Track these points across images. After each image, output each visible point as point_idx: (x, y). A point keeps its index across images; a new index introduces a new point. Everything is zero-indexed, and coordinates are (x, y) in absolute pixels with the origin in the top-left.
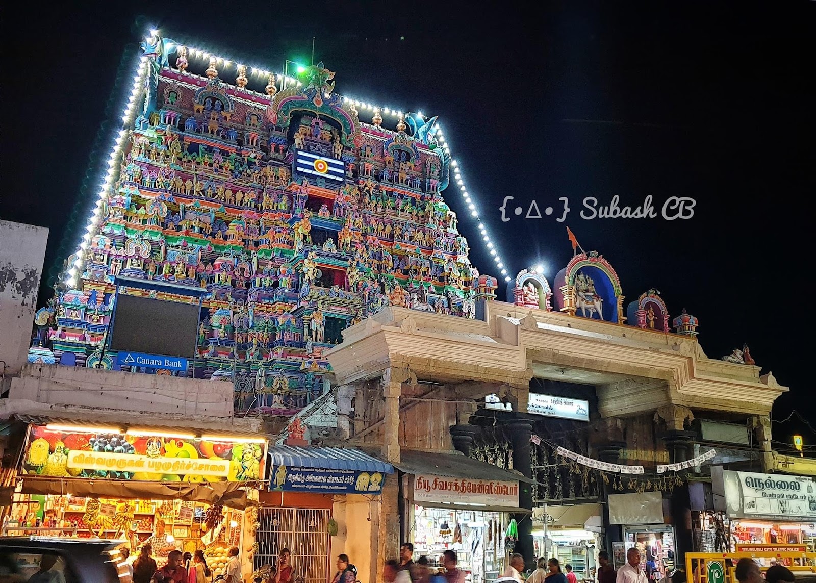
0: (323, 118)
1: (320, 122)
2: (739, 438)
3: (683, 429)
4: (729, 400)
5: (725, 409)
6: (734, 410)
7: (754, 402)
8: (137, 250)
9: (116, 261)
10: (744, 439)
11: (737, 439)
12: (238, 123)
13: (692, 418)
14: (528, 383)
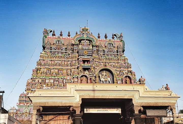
0: (86, 40)
1: (86, 41)
2: (163, 114)
3: (138, 113)
4: (157, 102)
5: (156, 105)
6: (160, 105)
7: (168, 102)
8: (38, 81)
9: (34, 84)
10: (165, 114)
11: (162, 114)
12: (66, 45)
13: (142, 109)
14: (80, 105)
